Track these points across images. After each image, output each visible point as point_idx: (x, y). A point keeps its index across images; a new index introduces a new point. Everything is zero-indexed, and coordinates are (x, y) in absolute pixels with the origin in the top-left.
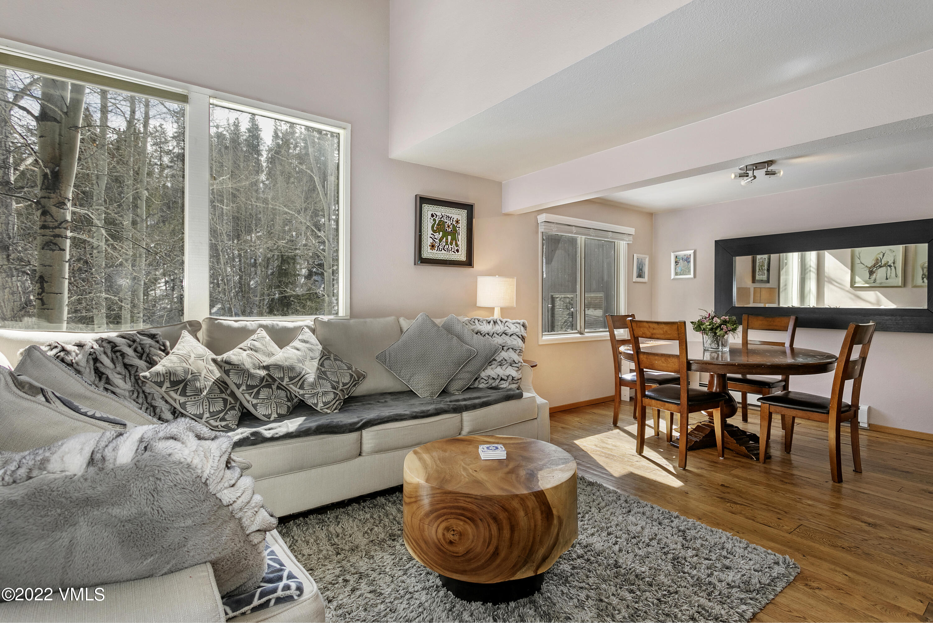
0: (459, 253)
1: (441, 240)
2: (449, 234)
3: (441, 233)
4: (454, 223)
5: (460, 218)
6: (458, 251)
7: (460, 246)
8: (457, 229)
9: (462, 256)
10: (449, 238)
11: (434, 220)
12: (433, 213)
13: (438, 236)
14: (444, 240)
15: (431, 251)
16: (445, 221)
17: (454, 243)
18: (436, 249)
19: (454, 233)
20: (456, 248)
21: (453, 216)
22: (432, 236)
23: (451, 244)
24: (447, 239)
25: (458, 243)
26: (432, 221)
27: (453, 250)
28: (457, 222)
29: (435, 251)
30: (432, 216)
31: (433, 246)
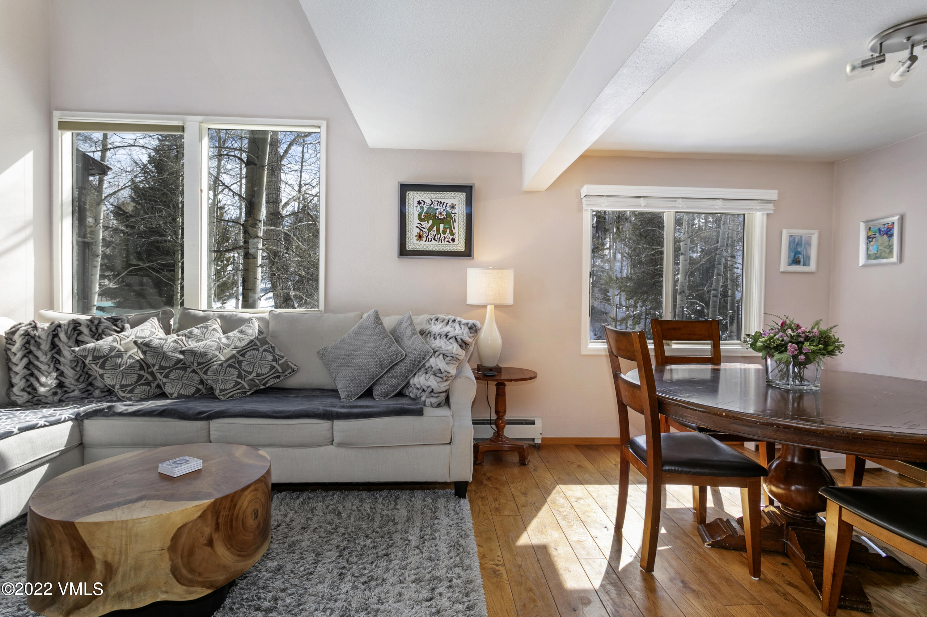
0: (455, 243)
1: (430, 229)
2: (441, 221)
3: (431, 222)
4: (448, 209)
5: (455, 202)
6: (453, 240)
7: (457, 234)
8: (453, 215)
9: (459, 245)
10: (442, 226)
11: (422, 208)
12: (421, 200)
13: (426, 225)
14: (435, 229)
15: (418, 242)
16: (436, 207)
17: (448, 231)
18: (425, 239)
19: (448, 219)
20: (451, 237)
21: (446, 201)
22: (418, 225)
23: (444, 232)
24: (438, 228)
25: (454, 231)
26: (418, 208)
27: (446, 240)
28: (453, 207)
29: (422, 242)
30: (419, 203)
31: (420, 237)
